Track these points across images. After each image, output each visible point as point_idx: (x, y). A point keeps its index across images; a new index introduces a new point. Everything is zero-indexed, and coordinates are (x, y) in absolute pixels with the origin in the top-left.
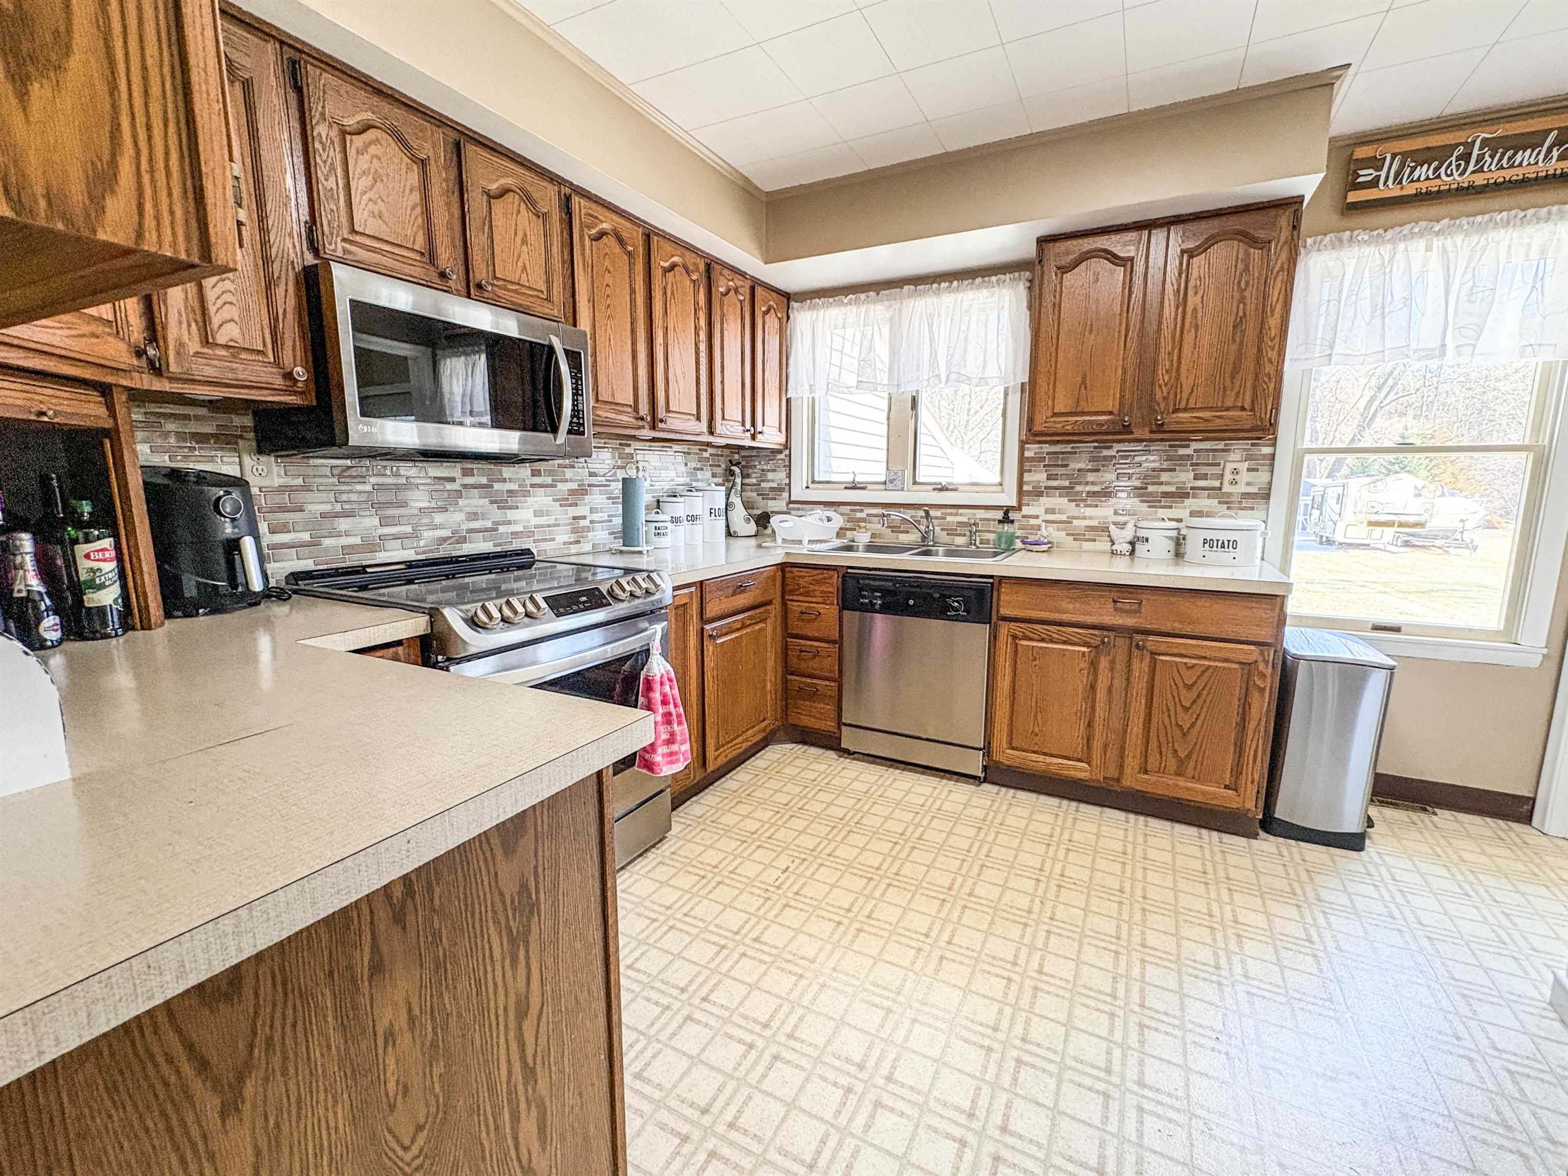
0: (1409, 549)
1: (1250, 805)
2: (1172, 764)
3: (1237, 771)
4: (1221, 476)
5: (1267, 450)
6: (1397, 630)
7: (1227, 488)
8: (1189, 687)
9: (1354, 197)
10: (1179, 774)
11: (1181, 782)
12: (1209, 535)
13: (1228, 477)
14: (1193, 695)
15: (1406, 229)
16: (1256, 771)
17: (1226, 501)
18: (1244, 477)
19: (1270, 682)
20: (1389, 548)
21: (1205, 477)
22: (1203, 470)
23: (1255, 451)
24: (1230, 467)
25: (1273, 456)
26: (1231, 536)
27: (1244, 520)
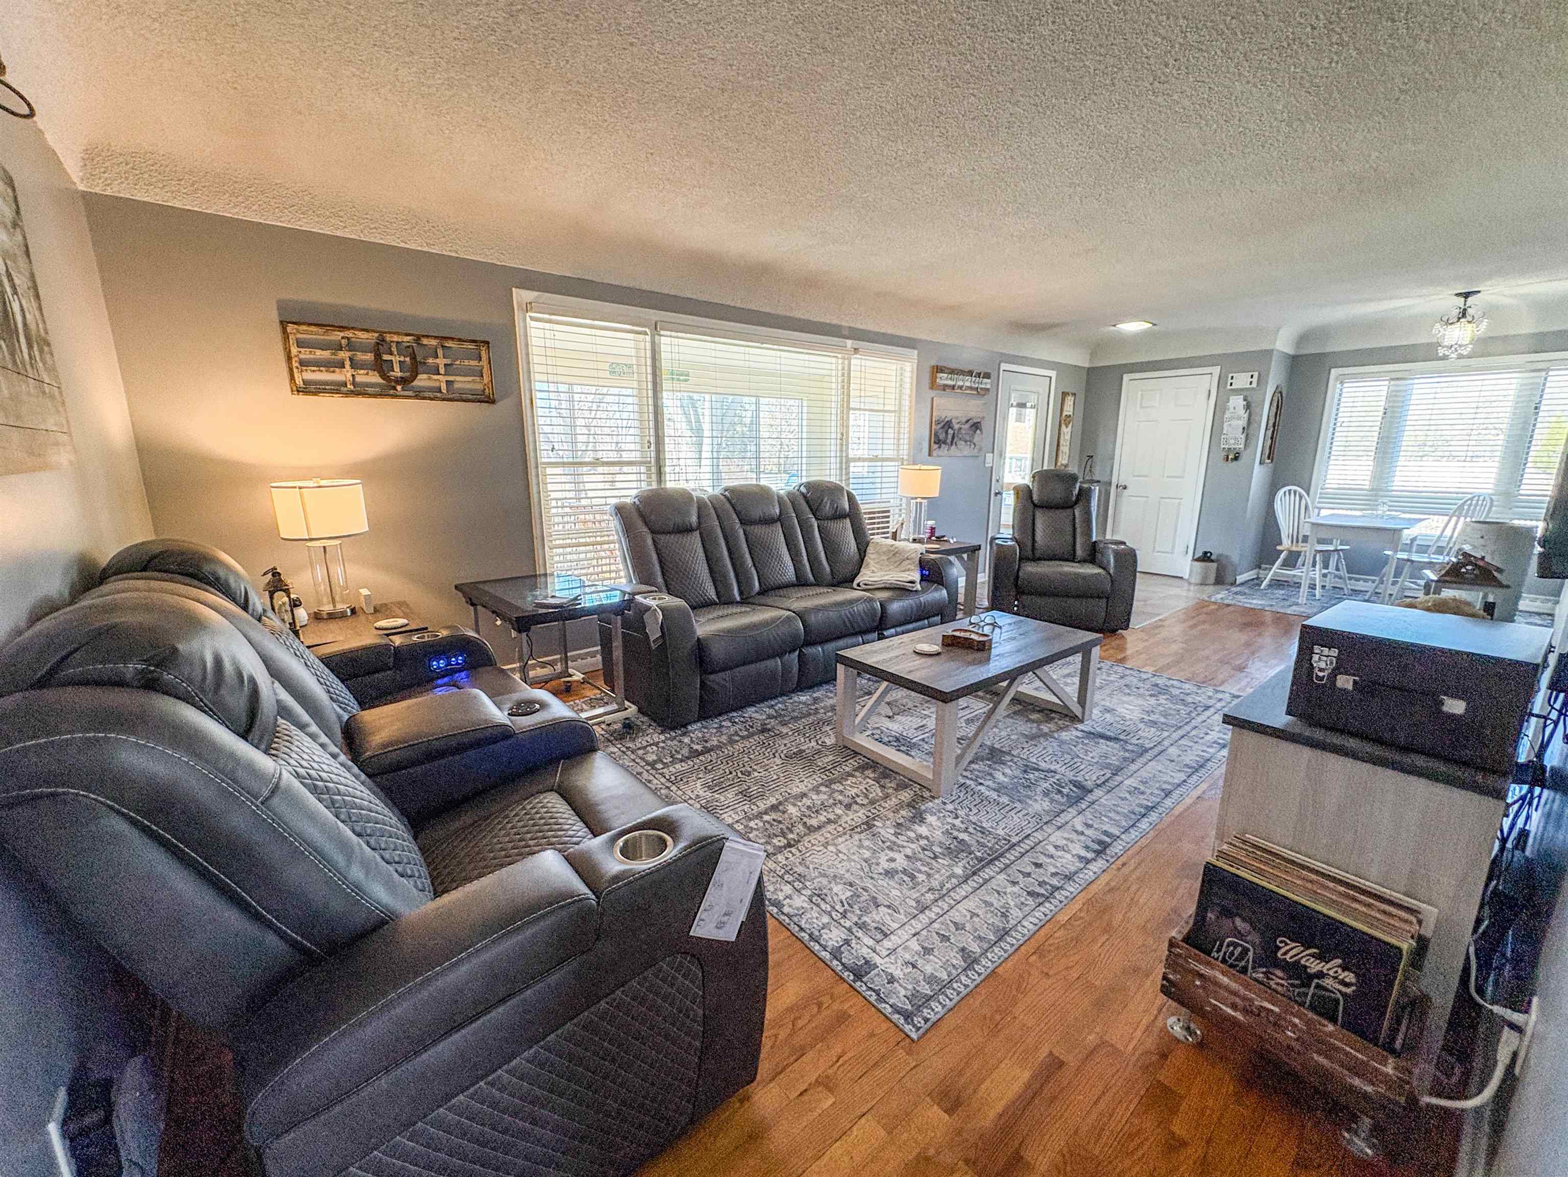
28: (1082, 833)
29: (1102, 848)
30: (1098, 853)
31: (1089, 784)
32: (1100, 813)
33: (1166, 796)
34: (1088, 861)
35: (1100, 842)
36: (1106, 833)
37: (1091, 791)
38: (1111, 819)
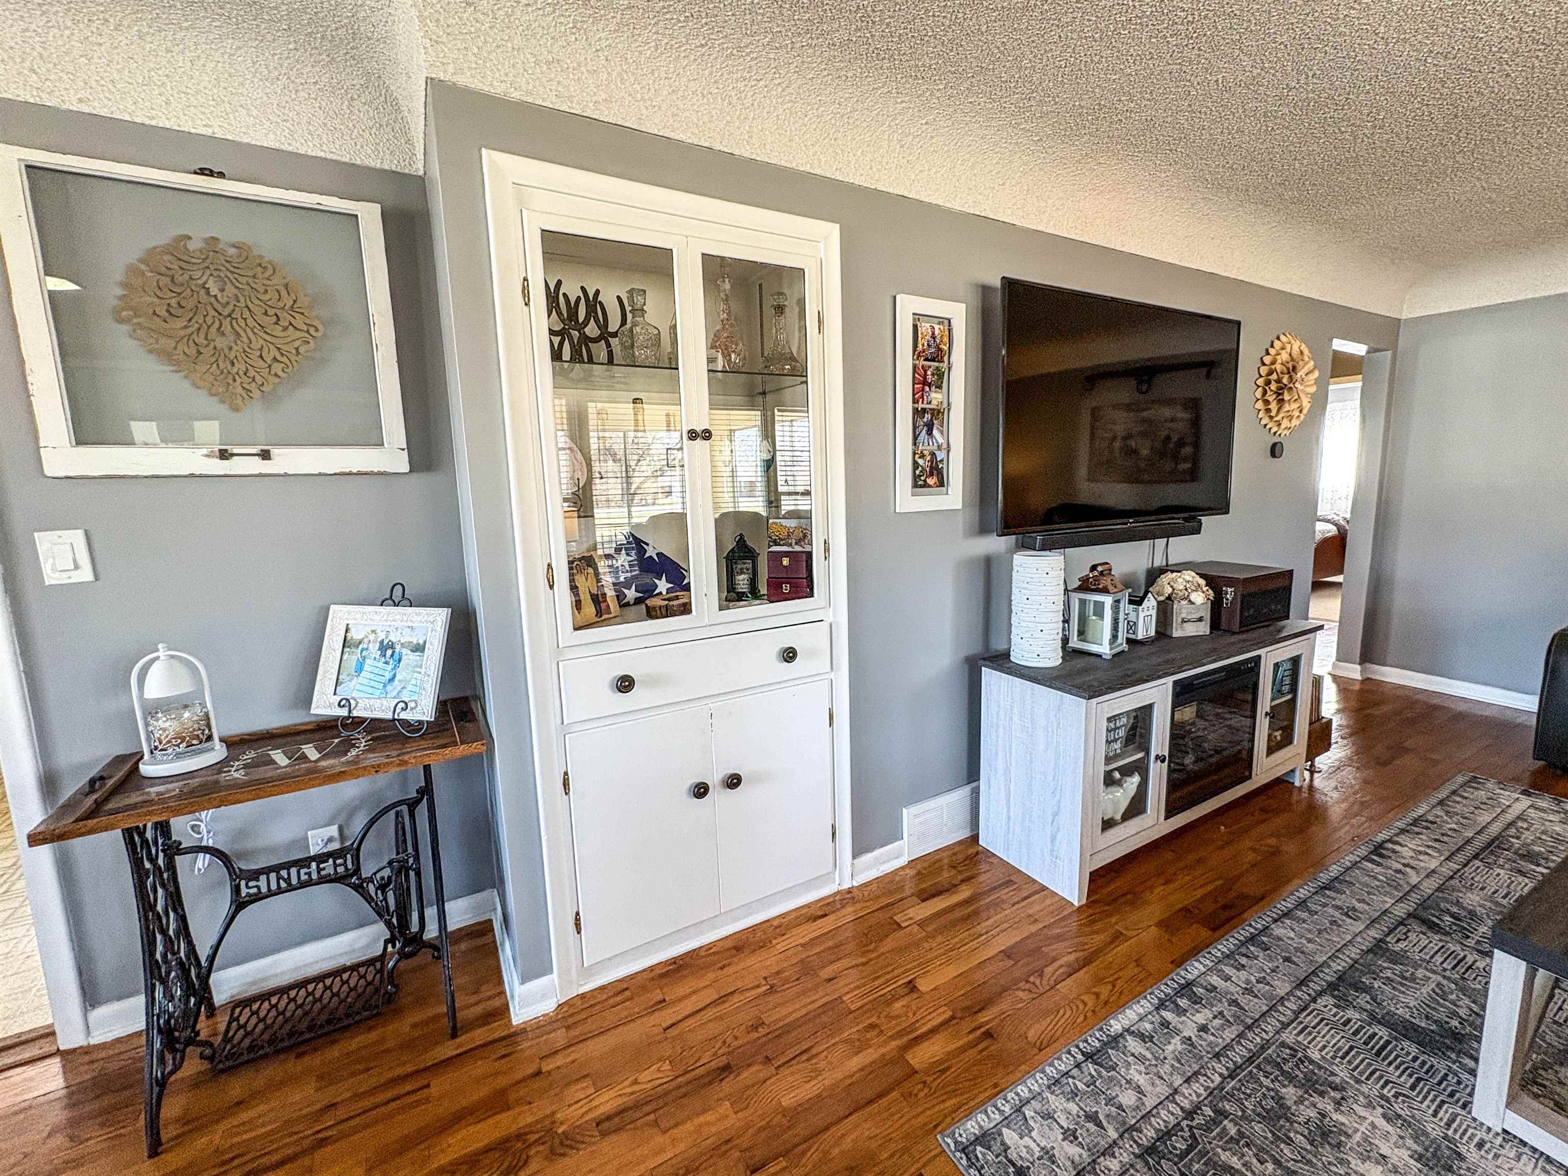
28: (1405, 865)
29: (1378, 850)
30: (1381, 846)
31: (1416, 926)
32: (1388, 884)
33: (1304, 901)
34: (1390, 841)
35: (1381, 856)
36: (1379, 864)
37: (1410, 915)
38: (1375, 878)
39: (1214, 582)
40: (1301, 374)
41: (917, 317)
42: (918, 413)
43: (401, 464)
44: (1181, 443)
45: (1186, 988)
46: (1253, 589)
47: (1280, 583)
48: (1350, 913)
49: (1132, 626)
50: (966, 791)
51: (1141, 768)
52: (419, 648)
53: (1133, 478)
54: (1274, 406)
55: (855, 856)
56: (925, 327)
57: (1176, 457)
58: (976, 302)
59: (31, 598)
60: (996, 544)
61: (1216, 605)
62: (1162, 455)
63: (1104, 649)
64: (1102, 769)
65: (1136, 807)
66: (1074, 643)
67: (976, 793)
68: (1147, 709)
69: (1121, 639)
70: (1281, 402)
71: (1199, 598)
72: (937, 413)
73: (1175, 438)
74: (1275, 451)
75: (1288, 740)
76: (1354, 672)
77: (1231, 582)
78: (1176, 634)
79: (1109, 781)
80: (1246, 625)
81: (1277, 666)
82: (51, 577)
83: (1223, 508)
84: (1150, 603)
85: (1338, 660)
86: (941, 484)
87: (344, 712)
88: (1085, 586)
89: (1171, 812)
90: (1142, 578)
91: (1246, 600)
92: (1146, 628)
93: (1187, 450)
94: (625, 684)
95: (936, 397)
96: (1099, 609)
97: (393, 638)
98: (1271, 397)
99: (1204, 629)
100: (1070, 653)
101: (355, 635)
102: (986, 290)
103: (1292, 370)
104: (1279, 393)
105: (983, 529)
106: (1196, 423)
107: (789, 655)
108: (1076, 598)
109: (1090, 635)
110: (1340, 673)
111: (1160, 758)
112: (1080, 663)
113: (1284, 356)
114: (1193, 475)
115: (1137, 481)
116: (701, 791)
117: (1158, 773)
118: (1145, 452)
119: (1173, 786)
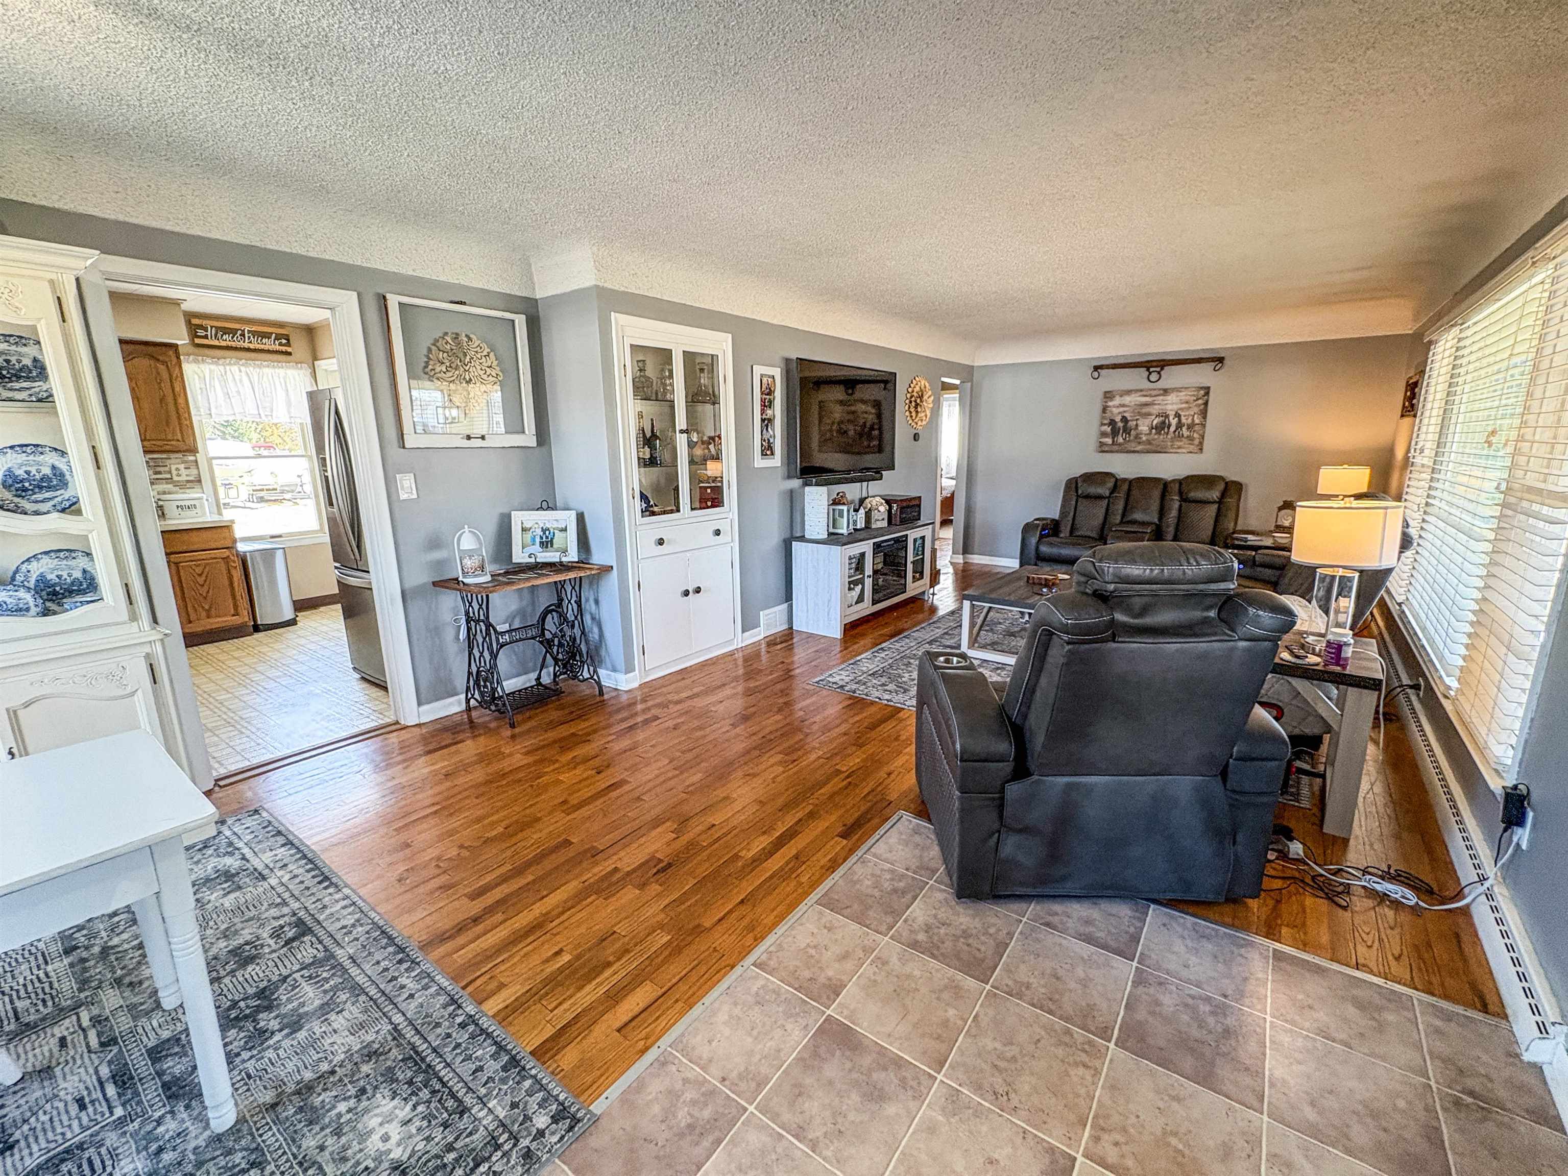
0: (263, 504)
1: (246, 619)
2: (204, 614)
3: (236, 607)
4: (170, 472)
5: (192, 458)
6: (280, 536)
7: (175, 478)
8: (200, 575)
9: (197, 341)
10: (208, 617)
11: (211, 620)
12: (179, 503)
13: (174, 472)
14: (203, 578)
15: (228, 361)
16: (244, 604)
17: (176, 484)
18: (183, 472)
19: (238, 564)
20: (248, 504)
21: (160, 473)
22: (159, 469)
23: (185, 458)
24: (173, 467)
25: (196, 461)
26: (192, 502)
27: (193, 494)
39: (888, 502)
40: (925, 397)
41: (762, 376)
42: (763, 420)
43: (533, 442)
44: (872, 428)
45: (882, 649)
46: (905, 504)
47: (917, 502)
48: (939, 628)
49: (855, 522)
50: (785, 605)
51: (861, 582)
52: (564, 530)
53: (846, 449)
54: (914, 414)
55: (743, 632)
56: (765, 380)
57: (870, 438)
58: (783, 365)
59: (396, 506)
60: (796, 483)
61: (890, 511)
62: (861, 435)
63: (844, 531)
64: (847, 580)
65: (860, 599)
66: (831, 530)
67: (791, 607)
68: (863, 555)
69: (851, 527)
70: (917, 412)
71: (882, 509)
72: (770, 420)
73: (868, 425)
74: (916, 437)
75: (922, 577)
76: (960, 559)
77: (896, 501)
78: (873, 526)
79: (850, 589)
80: (903, 522)
81: (915, 540)
82: (403, 496)
83: (892, 468)
84: (862, 511)
85: (953, 553)
86: (772, 454)
87: (532, 560)
88: (835, 502)
89: (874, 602)
90: (857, 502)
91: (902, 509)
92: (861, 524)
93: (876, 433)
94: (661, 542)
95: (769, 412)
96: (841, 511)
97: (548, 525)
98: (912, 410)
99: (885, 524)
100: (830, 534)
101: (527, 525)
102: (788, 361)
103: (921, 397)
104: (916, 407)
105: (789, 477)
106: (879, 416)
107: (718, 533)
108: (831, 507)
109: (838, 525)
110: (954, 561)
111: (869, 576)
112: (833, 537)
113: (917, 389)
114: (880, 450)
115: (848, 452)
116: (686, 593)
117: (868, 582)
118: (851, 433)
119: (875, 591)
